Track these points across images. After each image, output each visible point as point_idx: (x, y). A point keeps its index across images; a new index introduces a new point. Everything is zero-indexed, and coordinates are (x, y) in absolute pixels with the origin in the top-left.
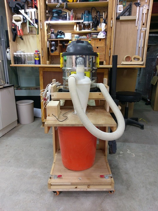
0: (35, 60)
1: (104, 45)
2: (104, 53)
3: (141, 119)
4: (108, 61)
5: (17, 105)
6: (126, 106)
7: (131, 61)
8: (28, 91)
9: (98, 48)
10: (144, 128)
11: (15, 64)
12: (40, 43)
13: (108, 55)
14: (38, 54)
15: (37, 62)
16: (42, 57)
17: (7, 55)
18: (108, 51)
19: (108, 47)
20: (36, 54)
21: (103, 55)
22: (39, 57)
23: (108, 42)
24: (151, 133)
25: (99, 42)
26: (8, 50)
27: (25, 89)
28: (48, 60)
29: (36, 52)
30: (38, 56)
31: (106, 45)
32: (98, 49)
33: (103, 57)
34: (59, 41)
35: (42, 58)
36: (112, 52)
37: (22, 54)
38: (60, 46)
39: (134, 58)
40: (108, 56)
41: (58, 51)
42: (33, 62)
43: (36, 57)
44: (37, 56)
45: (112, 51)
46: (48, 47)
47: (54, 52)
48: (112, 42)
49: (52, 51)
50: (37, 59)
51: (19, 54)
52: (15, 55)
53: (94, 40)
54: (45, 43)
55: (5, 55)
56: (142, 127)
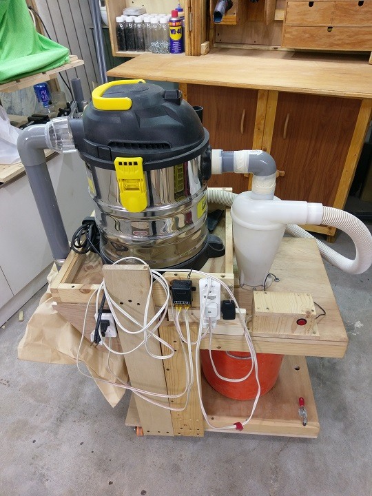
0: (172, 42)
9: (361, 3)
11: (121, 49)
14: (177, 24)
15: (176, 48)
16: (190, 32)
17: (102, 12)
20: (174, 24)
22: (182, 31)
28: (207, 39)
29: (173, 16)
30: (180, 27)
32: (363, 9)
35: (190, 35)
37: (138, 20)
41: (235, 12)
42: (166, 45)
43: (173, 31)
44: (176, 29)
47: (224, 17)
49: (218, 15)
50: (176, 37)
51: (129, 20)
52: (119, 23)
55: (97, 11)
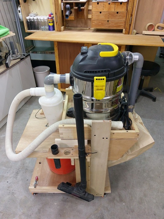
0: (49, 26)
1: (125, 10)
2: (124, 19)
3: (156, 88)
4: (128, 30)
5: (34, 73)
6: (142, 78)
7: (154, 30)
8: (44, 55)
9: (117, 13)
10: (156, 101)
11: (29, 29)
12: (54, 6)
13: (129, 22)
14: (51, 19)
15: (51, 28)
16: (56, 22)
17: (19, 15)
18: (129, 18)
19: (130, 13)
20: (50, 19)
21: (124, 22)
22: (53, 22)
23: (130, 8)
24: (161, 106)
25: (120, 6)
26: (19, 9)
27: (40, 53)
28: (63, 25)
29: (49, 17)
30: (52, 21)
31: (127, 10)
32: (118, 15)
33: (123, 24)
34: (74, 4)
35: (56, 24)
36: (133, 20)
37: (35, 18)
38: (75, 10)
39: (158, 27)
40: (128, 24)
41: (73, 15)
42: (47, 27)
43: (49, 22)
44: (51, 21)
45: (133, 18)
46: (62, 10)
47: (69, 17)
48: (135, 7)
49: (67, 16)
50: (51, 24)
51: (32, 18)
52: (27, 19)
53: (113, 3)
54: (59, 7)
55: (17, 15)
56: (154, 100)
